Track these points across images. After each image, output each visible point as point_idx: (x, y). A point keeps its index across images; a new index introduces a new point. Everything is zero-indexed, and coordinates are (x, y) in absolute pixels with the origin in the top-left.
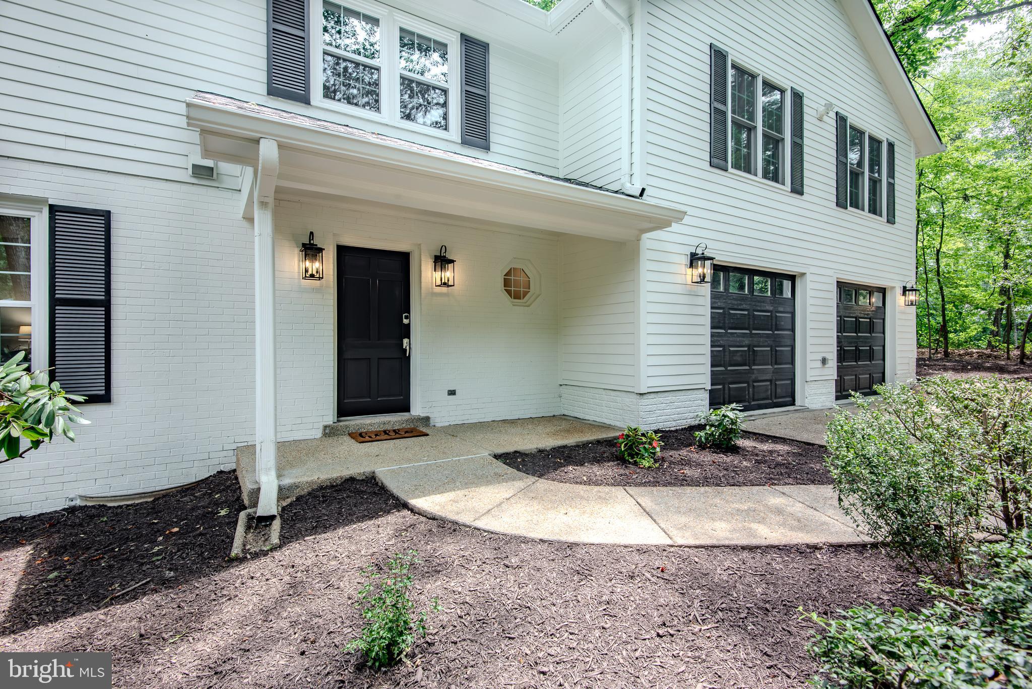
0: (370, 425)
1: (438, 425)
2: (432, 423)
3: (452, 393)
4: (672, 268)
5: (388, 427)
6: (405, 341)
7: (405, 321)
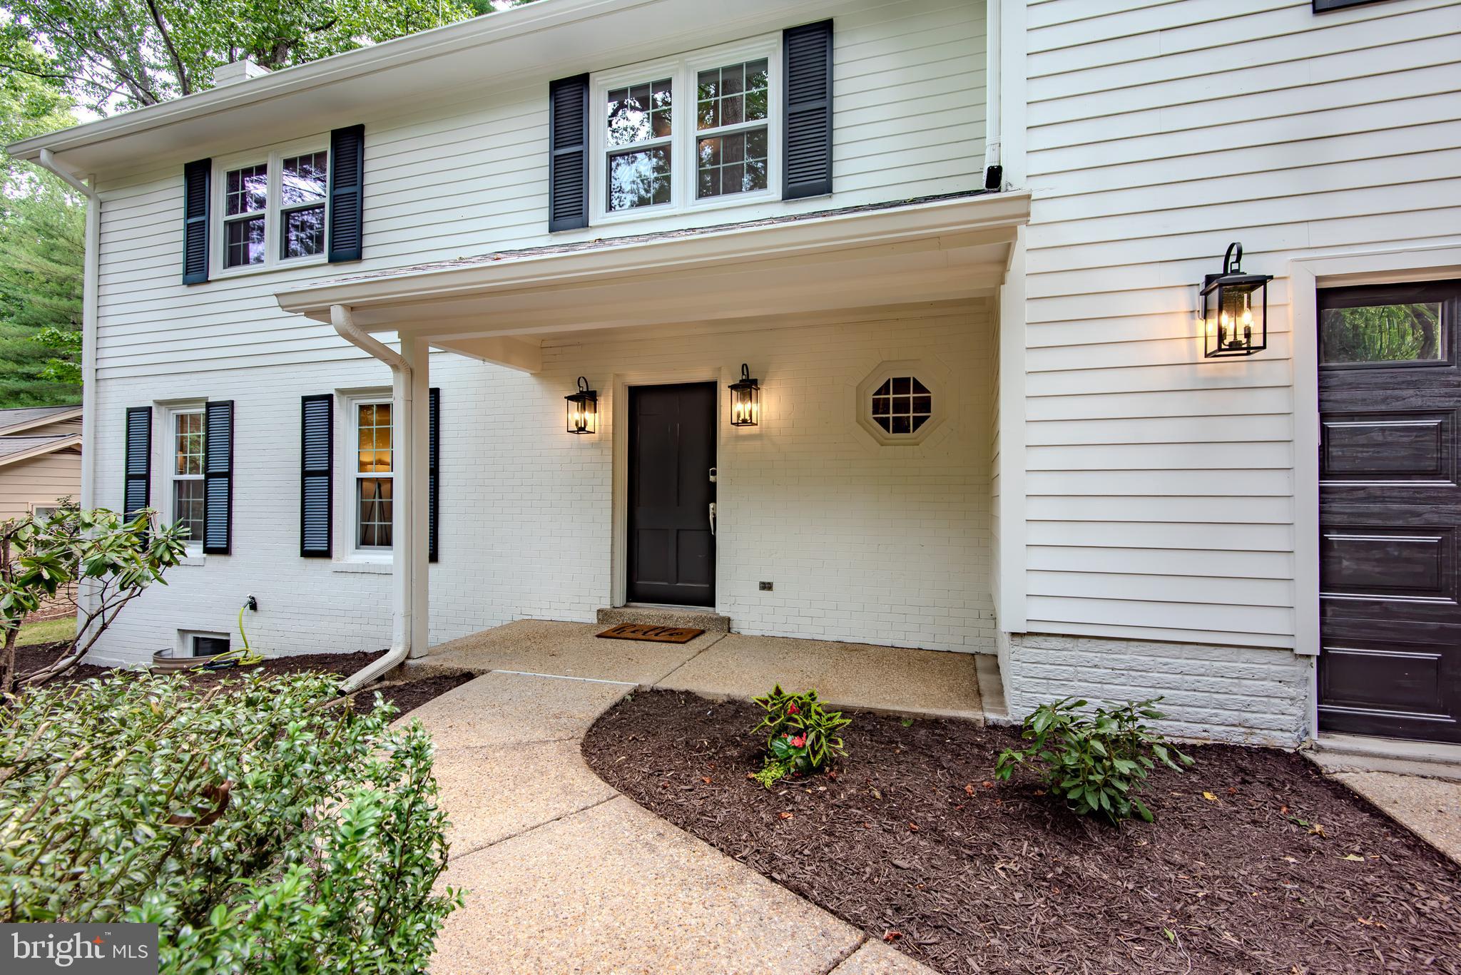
0: (648, 616)
1: (744, 632)
2: (735, 627)
3: (766, 586)
4: (1158, 328)
5: (670, 624)
6: (711, 506)
7: (712, 478)
